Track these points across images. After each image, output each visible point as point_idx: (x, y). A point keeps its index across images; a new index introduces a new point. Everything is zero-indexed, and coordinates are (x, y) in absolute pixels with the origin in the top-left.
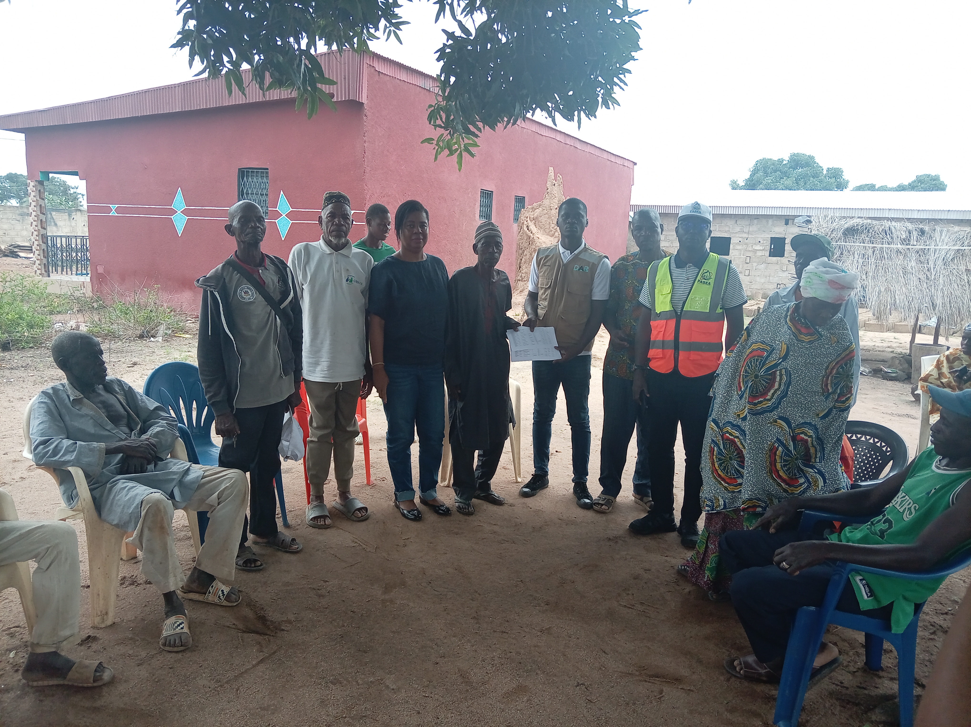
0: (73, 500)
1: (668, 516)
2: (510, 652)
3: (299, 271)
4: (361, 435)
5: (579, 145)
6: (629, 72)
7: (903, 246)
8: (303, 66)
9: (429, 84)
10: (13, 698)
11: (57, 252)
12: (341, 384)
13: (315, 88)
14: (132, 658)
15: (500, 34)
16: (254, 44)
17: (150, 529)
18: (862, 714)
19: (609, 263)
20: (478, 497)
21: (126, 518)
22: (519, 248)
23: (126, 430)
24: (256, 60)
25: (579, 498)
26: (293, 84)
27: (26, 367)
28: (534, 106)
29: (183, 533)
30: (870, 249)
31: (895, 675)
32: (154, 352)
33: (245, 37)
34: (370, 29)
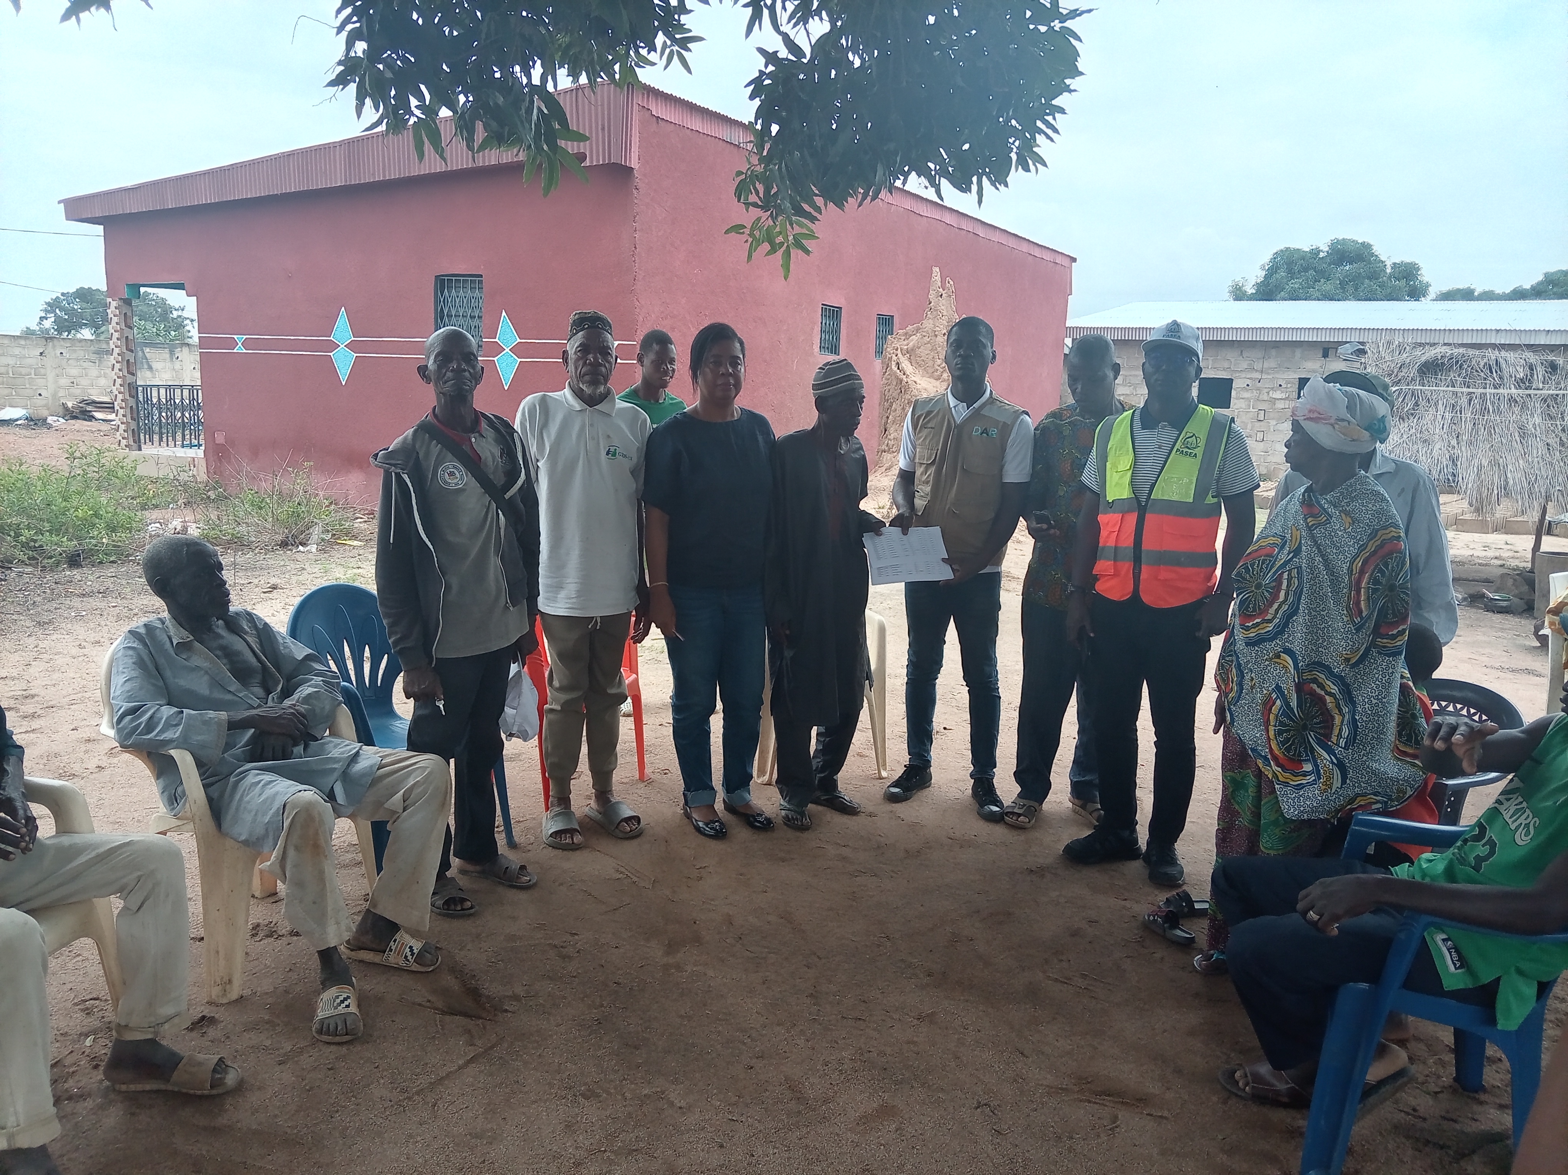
0: (176, 801)
1: (1127, 833)
2: (870, 1052)
3: (532, 439)
4: (629, 700)
5: (981, 232)
6: (1062, 111)
7: (1520, 391)
8: (535, 111)
9: (738, 137)
10: (91, 1109)
11: (152, 410)
12: (599, 621)
13: (554, 147)
14: (270, 1052)
15: (850, 53)
16: (458, 78)
17: (297, 848)
18: (1450, 1163)
19: (1030, 422)
20: (817, 802)
21: (260, 831)
22: (884, 398)
23: (259, 691)
24: (461, 103)
25: (982, 805)
26: (519, 141)
27: (105, 593)
28: (906, 169)
29: (349, 856)
30: (1465, 397)
31: (1506, 1100)
32: (304, 569)
33: (444, 67)
34: (640, 50)
